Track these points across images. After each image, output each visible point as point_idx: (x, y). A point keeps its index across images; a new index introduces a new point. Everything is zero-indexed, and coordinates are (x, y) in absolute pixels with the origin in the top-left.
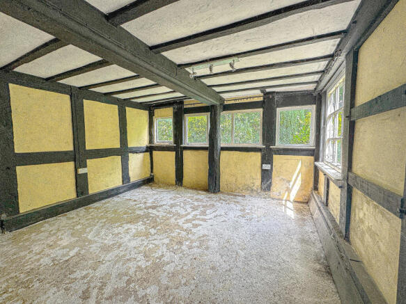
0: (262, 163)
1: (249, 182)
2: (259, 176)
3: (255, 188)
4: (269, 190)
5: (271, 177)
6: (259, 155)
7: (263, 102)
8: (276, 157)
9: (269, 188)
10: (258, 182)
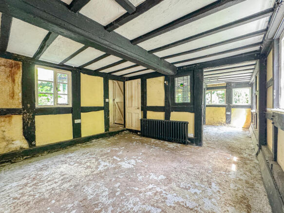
0: (226, 112)
1: (220, 120)
2: (225, 117)
3: (223, 123)
4: (230, 123)
5: (231, 118)
6: (224, 108)
7: (226, 86)
8: (233, 109)
9: (229, 122)
10: (224, 120)
